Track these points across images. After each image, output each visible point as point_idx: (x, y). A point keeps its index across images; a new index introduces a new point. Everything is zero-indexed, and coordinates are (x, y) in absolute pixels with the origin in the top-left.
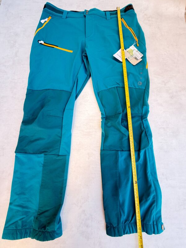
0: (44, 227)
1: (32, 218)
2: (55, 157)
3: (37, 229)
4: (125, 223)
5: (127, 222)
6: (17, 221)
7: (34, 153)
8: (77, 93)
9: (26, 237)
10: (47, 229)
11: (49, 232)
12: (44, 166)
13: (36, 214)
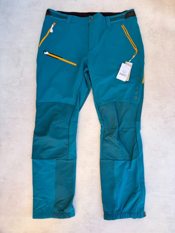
0: (63, 210)
1: (52, 206)
2: (65, 162)
3: (57, 212)
4: (117, 212)
5: (119, 212)
6: (42, 208)
7: (47, 159)
8: (80, 106)
9: (50, 218)
10: (65, 211)
11: (66, 213)
12: (56, 168)
13: (54, 203)
